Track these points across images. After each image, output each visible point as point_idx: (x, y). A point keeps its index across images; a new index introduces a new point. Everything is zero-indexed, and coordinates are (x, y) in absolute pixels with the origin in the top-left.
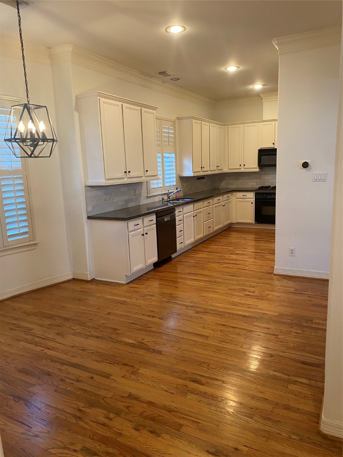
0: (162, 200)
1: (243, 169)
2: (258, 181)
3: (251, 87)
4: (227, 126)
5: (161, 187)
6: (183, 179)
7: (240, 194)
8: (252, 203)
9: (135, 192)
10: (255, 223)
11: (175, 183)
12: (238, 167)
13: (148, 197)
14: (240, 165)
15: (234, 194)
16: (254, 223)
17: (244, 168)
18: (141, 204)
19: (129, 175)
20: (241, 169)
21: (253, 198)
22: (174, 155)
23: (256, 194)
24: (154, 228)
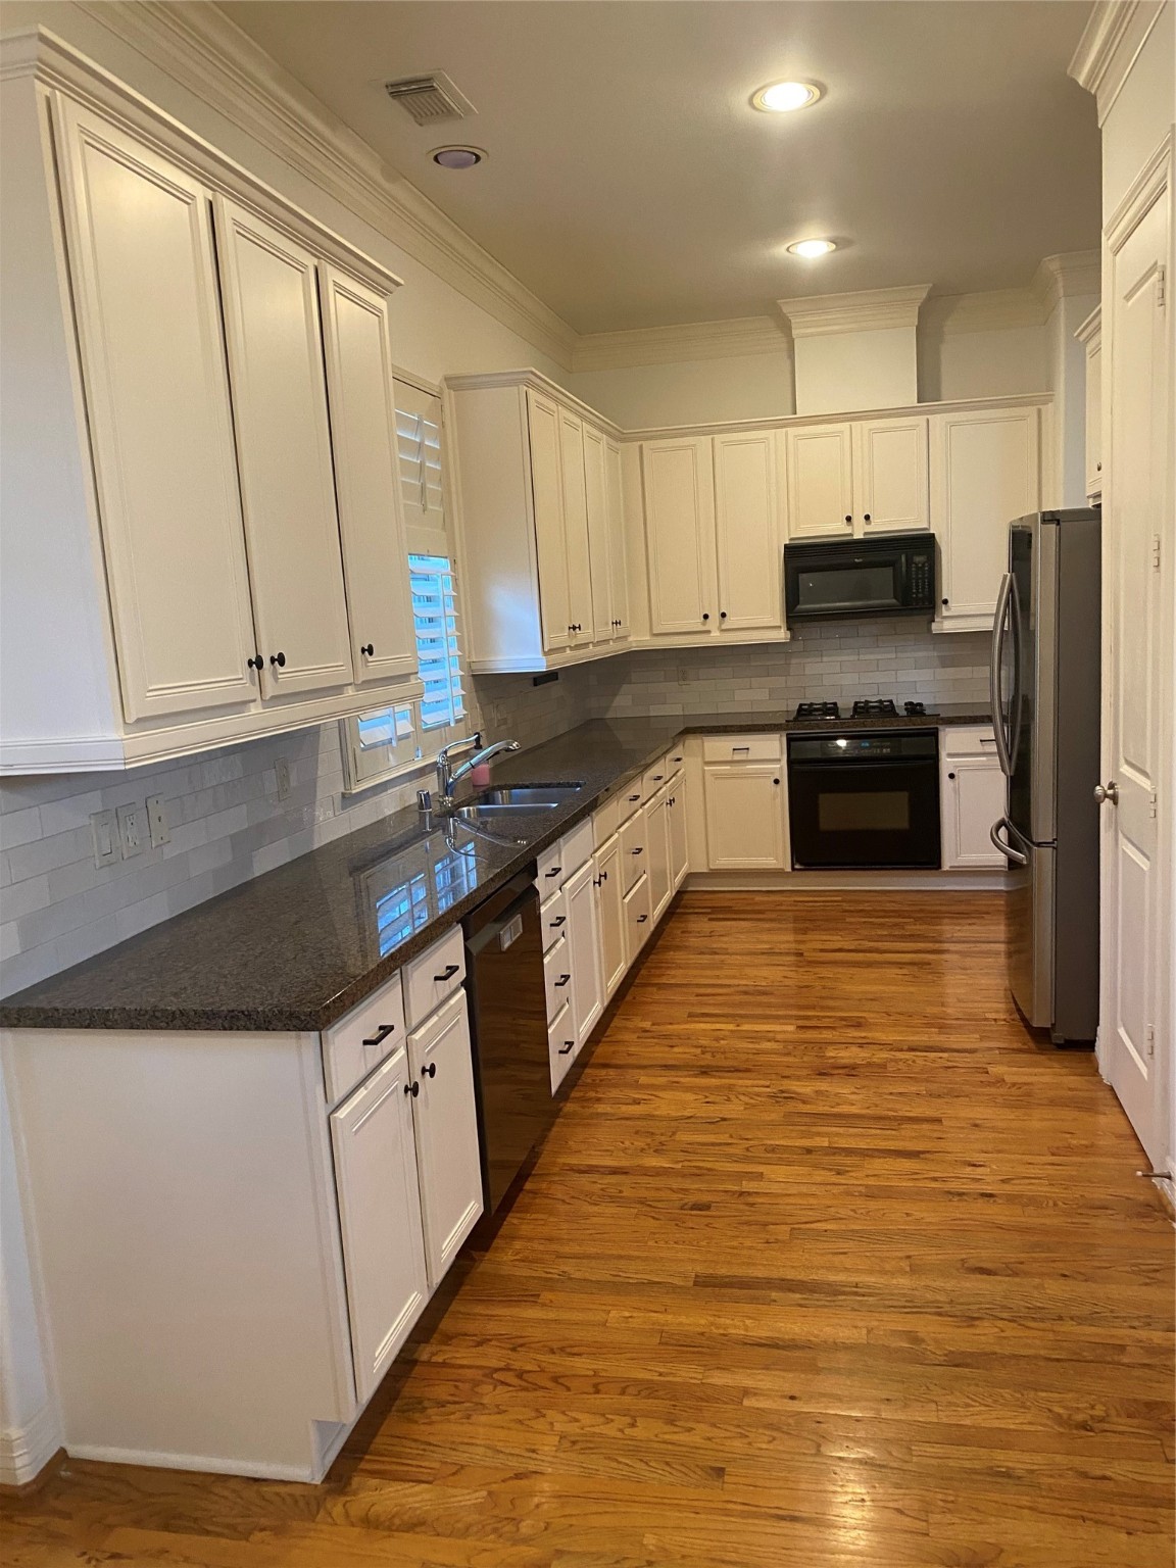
0: (421, 807)
1: (715, 634)
2: (778, 682)
3: (779, 251)
4: (639, 443)
5: (407, 736)
6: (488, 687)
7: (720, 746)
8: (777, 782)
9: (284, 778)
10: (793, 869)
11: (460, 712)
12: (696, 623)
13: (348, 800)
14: (706, 617)
15: (692, 742)
16: (789, 870)
17: (724, 627)
18: (316, 847)
19: (276, 679)
20: (709, 632)
21: (779, 760)
22: (443, 565)
23: (790, 740)
24: (459, 1013)
